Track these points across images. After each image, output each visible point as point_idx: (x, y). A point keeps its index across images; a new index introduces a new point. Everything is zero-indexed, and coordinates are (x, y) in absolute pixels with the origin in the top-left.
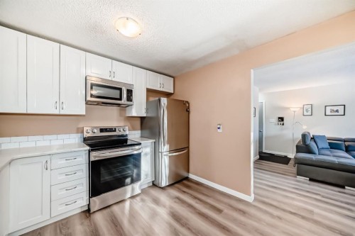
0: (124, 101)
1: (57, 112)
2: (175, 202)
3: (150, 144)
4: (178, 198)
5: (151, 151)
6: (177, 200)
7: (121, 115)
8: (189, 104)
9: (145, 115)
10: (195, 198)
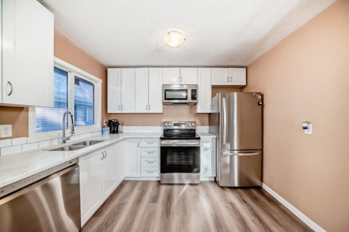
0: (189, 100)
1: (147, 112)
2: (227, 207)
3: (211, 140)
4: (232, 204)
5: (213, 147)
6: (230, 207)
7: (191, 112)
8: (262, 96)
9: (210, 112)
10: (256, 215)
